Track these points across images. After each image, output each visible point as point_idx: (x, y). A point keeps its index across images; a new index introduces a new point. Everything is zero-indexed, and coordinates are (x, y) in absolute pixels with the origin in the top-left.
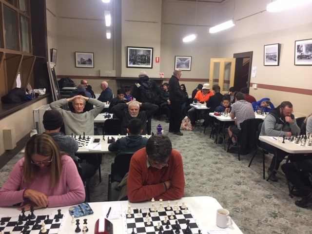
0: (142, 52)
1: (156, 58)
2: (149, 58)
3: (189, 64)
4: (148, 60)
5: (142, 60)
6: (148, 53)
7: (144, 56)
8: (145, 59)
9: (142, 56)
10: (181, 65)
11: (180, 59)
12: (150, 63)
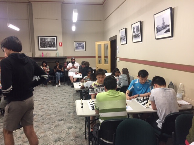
0: (49, 39)
1: (60, 43)
2: (54, 43)
3: (84, 46)
4: (54, 45)
5: (49, 45)
6: (53, 40)
7: (51, 42)
8: (52, 44)
9: (49, 42)
10: (79, 47)
11: (77, 43)
12: (55, 46)
